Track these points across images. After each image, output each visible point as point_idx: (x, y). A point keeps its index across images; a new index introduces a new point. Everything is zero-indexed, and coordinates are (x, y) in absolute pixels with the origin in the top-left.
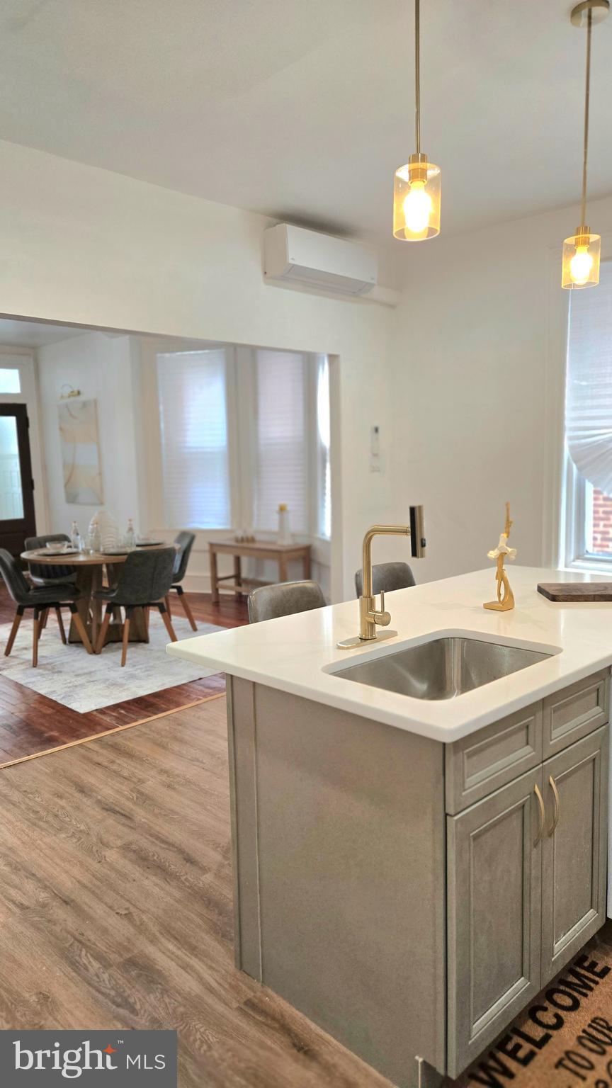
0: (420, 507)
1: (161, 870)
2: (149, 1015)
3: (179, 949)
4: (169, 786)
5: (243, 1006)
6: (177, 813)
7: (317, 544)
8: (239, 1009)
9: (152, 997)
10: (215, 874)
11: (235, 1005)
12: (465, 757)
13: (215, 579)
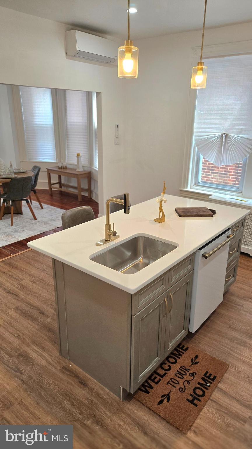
0: (128, 194)
1: (30, 317)
2: (28, 374)
3: (38, 349)
4: (33, 282)
5: (62, 369)
6: (36, 293)
7: (93, 171)
8: (60, 370)
9: (29, 367)
10: (51, 318)
11: (59, 369)
12: (139, 296)
13: (50, 184)
